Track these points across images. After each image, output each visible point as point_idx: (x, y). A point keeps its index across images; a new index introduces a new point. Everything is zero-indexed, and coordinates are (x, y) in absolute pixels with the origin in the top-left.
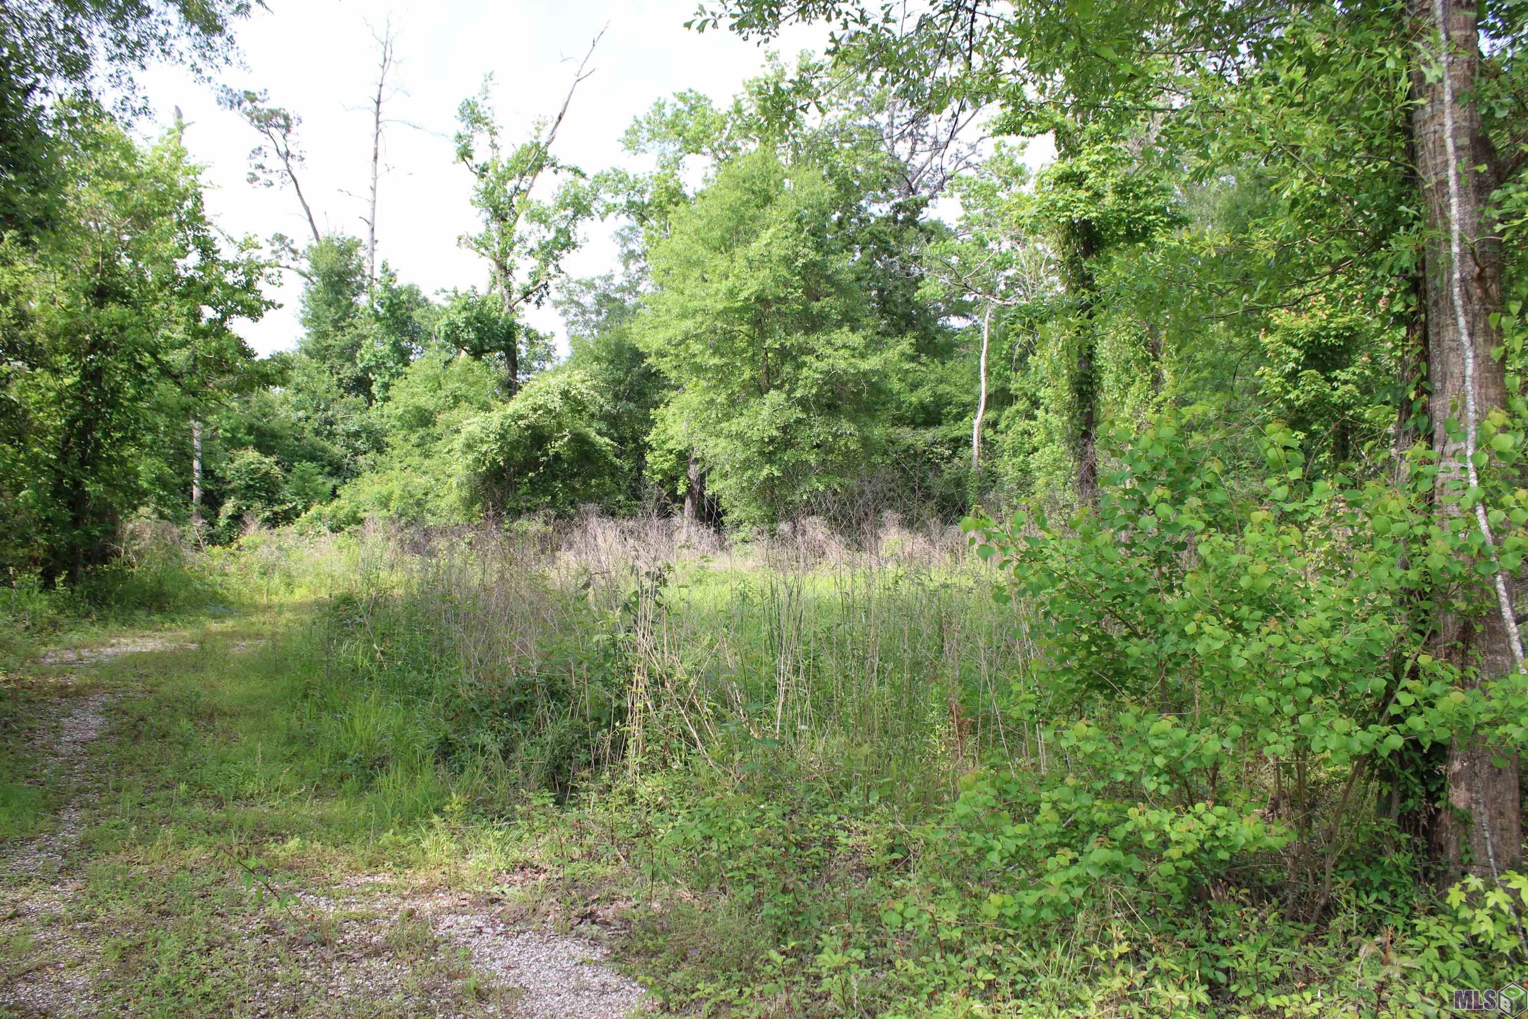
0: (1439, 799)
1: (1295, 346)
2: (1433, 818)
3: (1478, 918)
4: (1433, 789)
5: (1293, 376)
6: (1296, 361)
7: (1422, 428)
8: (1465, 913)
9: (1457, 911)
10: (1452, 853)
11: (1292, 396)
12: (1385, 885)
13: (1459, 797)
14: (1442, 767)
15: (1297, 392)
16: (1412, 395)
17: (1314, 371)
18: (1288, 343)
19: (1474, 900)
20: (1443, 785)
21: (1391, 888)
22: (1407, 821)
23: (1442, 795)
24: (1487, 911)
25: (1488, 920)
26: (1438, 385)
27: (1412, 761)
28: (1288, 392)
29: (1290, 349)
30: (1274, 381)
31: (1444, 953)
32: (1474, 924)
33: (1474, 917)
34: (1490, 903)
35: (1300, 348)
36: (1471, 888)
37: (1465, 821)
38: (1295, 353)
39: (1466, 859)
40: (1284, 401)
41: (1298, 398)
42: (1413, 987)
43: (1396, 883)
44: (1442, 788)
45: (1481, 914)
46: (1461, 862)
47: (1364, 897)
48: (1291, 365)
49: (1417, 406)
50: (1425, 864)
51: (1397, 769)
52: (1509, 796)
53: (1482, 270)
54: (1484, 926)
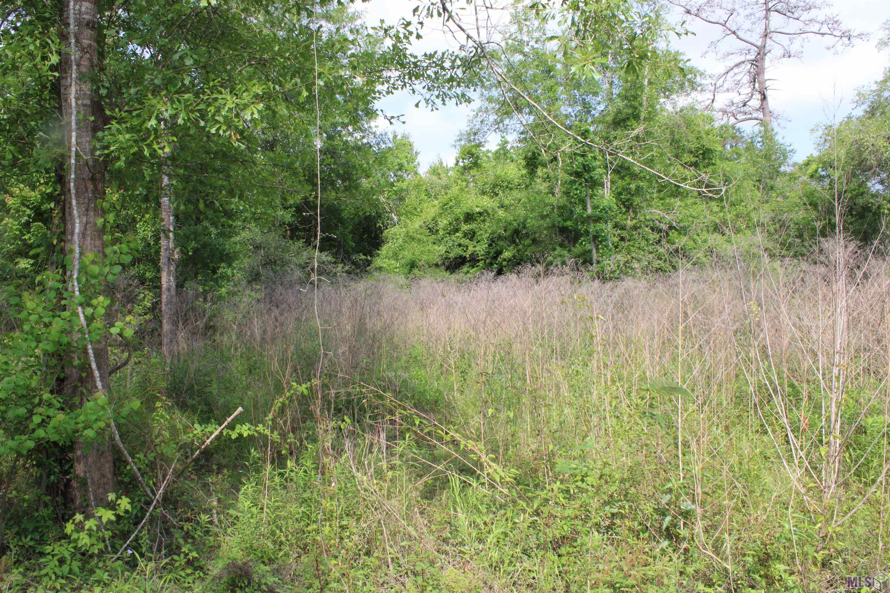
0: (70, 473)
1: (28, 207)
2: (68, 484)
3: (81, 537)
4: (67, 467)
5: (27, 225)
6: (29, 216)
7: (60, 262)
8: (75, 536)
9: (70, 536)
10: (78, 502)
11: (26, 237)
12: (36, 529)
13: (80, 469)
14: (71, 455)
15: (29, 235)
16: (55, 242)
17: (40, 224)
18: (24, 205)
19: (79, 527)
20: (72, 465)
21: (40, 530)
22: (52, 489)
23: (72, 470)
24: (86, 532)
25: (87, 537)
26: (69, 237)
27: (53, 454)
28: (24, 235)
29: (24, 209)
30: (15, 227)
31: (62, 561)
32: (79, 542)
33: (79, 538)
34: (87, 527)
35: (31, 209)
36: (77, 521)
37: (84, 484)
38: (28, 212)
39: (85, 504)
40: (21, 240)
41: (30, 239)
42: (41, 586)
43: (42, 526)
44: (72, 467)
45: (83, 535)
46: (82, 506)
47: (23, 539)
48: (26, 218)
49: (58, 248)
50: (62, 512)
51: (44, 460)
52: (107, 465)
53: (93, 175)
54: (84, 540)
